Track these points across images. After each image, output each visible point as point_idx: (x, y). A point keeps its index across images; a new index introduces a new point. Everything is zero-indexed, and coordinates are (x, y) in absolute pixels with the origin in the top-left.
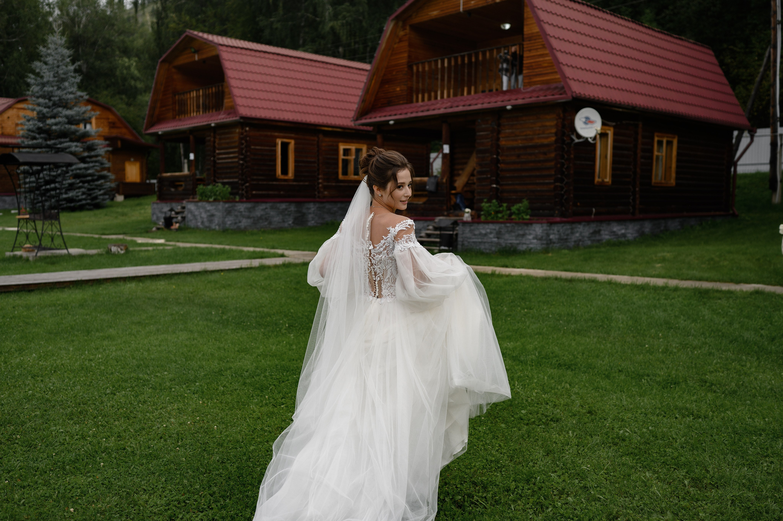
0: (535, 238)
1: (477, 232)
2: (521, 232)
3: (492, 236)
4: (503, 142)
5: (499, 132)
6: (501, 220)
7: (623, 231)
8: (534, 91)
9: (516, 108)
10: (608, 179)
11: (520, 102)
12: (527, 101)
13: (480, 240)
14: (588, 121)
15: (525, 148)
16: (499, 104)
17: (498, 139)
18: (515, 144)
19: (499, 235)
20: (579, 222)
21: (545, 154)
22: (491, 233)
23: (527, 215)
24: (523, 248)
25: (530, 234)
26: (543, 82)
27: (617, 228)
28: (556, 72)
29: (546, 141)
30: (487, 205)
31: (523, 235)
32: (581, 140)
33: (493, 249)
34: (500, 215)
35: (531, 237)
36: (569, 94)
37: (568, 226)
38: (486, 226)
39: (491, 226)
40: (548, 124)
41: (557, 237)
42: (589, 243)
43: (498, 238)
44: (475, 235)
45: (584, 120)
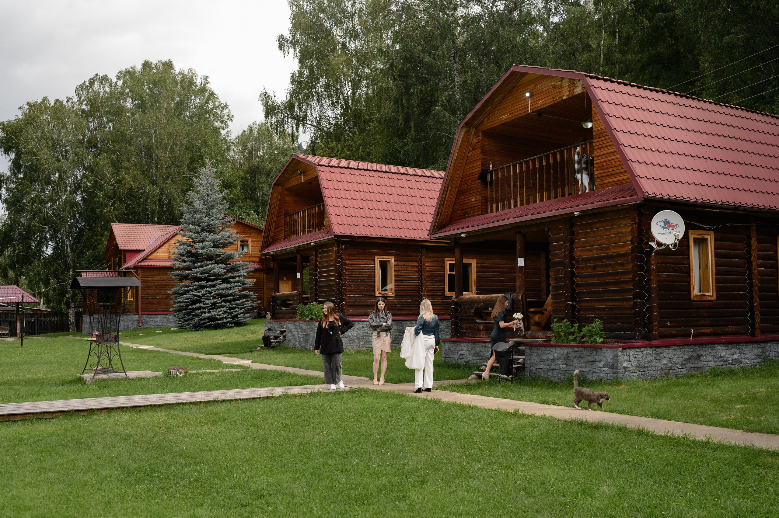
0: (605, 366)
1: (544, 358)
2: (590, 359)
3: (559, 362)
4: (578, 253)
5: (572, 242)
6: (572, 343)
7: (736, 356)
8: (606, 194)
9: (585, 214)
10: (710, 294)
11: (589, 207)
12: (596, 205)
13: (548, 367)
14: (667, 225)
15: (601, 259)
16: (568, 210)
17: (572, 250)
18: (590, 255)
19: (567, 361)
20: (667, 346)
21: (622, 265)
22: (559, 359)
23: (601, 337)
24: (594, 376)
25: (600, 361)
26: (615, 183)
27: (724, 352)
28: (625, 172)
29: (623, 251)
30: (557, 325)
31: (593, 362)
32: (662, 248)
33: (562, 377)
34: (571, 337)
35: (601, 364)
36: (640, 195)
37: (651, 351)
38: (553, 350)
39: (559, 350)
40: (623, 230)
41: (634, 364)
42: (684, 371)
43: (566, 365)
44: (542, 360)
45: (662, 224)
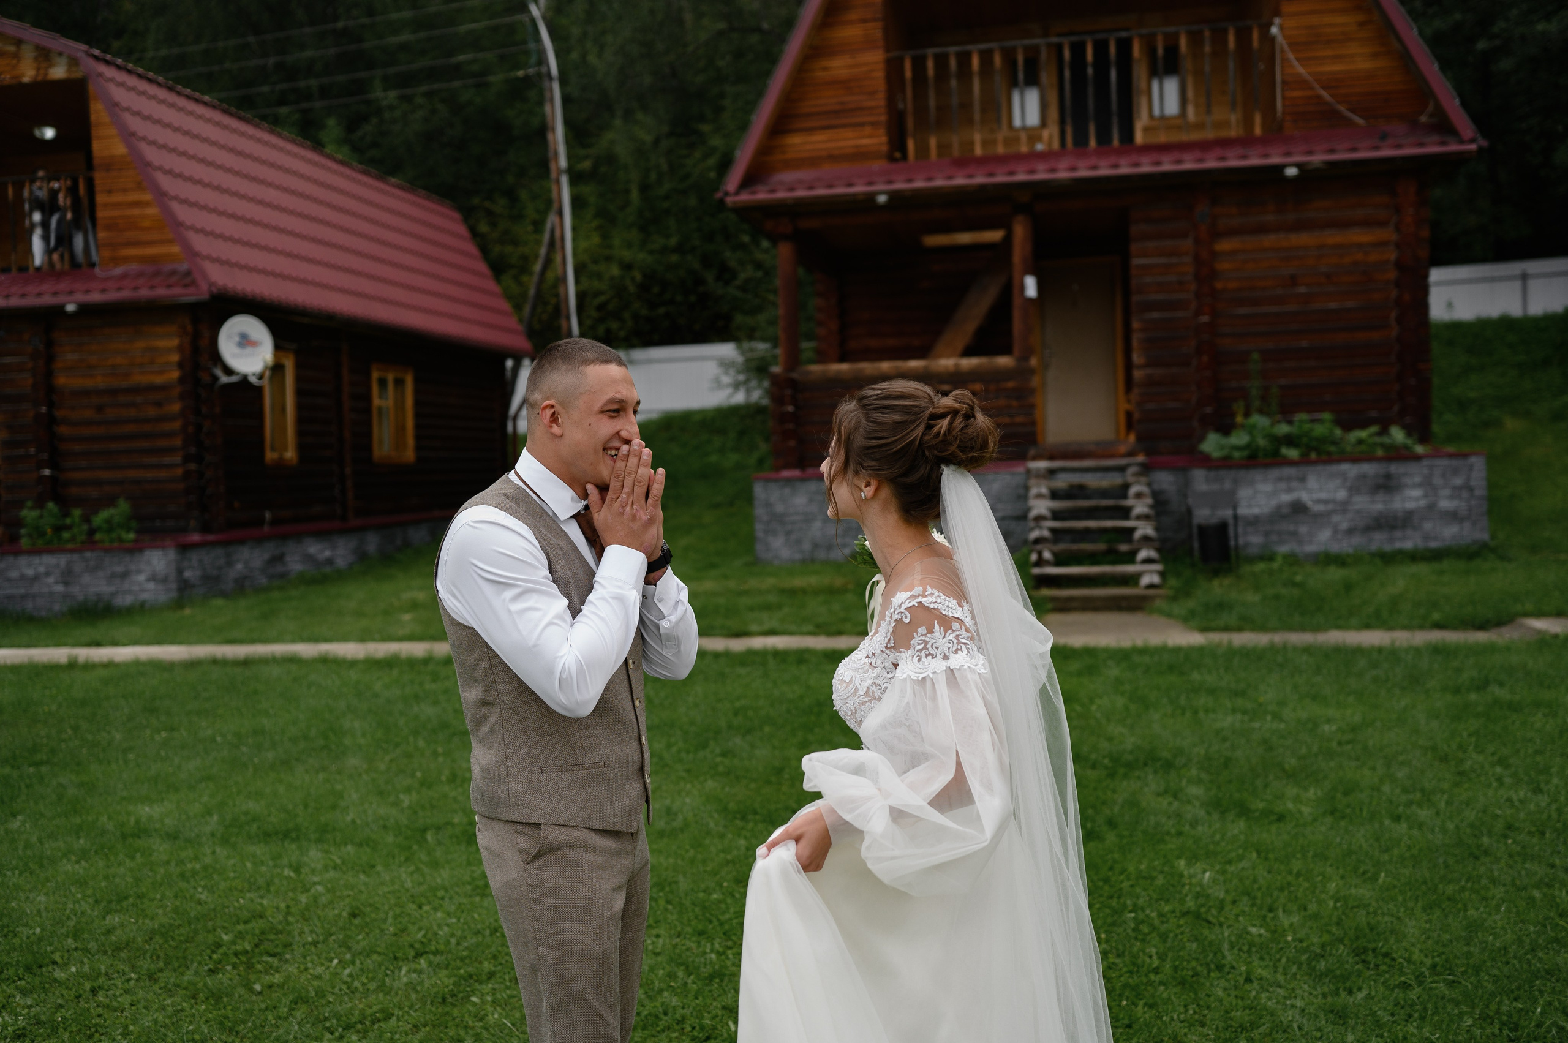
0: (153, 578)
1: (14, 574)
2: (119, 569)
3: (51, 580)
4: (62, 380)
5: (50, 359)
6: (70, 546)
7: (327, 553)
8: (124, 276)
9: (85, 310)
10: (290, 454)
11: (96, 297)
12: (112, 296)
13: (22, 591)
14: (245, 341)
15: (113, 392)
16: (47, 300)
17: (49, 374)
18: (88, 383)
19: (68, 576)
20: (242, 542)
21: (159, 404)
22: (47, 574)
23: (129, 530)
24: (128, 600)
25: (139, 572)
26: (142, 259)
27: (317, 549)
28: (170, 242)
29: (158, 380)
30: (35, 514)
31: (125, 575)
32: (233, 379)
33: (57, 607)
34: (66, 535)
35: (142, 578)
36: (204, 286)
37: (219, 551)
38: (36, 560)
39: (49, 560)
40: (162, 343)
41: (198, 573)
42: (264, 581)
43: (66, 584)
44: (9, 580)
45: (237, 339)
